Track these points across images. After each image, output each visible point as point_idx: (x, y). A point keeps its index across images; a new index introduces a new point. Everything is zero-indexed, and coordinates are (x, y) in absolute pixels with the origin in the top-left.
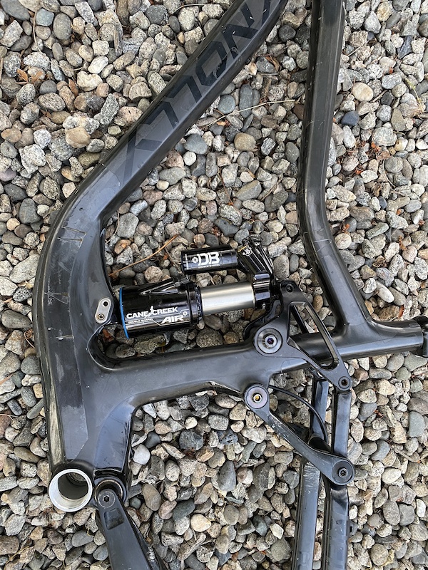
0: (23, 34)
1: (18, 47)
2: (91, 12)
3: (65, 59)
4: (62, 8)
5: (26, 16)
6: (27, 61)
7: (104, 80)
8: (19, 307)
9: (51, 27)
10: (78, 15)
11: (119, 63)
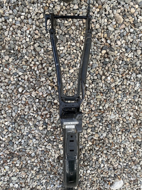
0: (97, 153)
1: (99, 151)
2: (86, 153)
3: (93, 148)
4: (90, 155)
5: (96, 155)
6: (98, 149)
7: (88, 143)
8: (117, 111)
9: (93, 153)
10: (88, 154)
11: (84, 145)
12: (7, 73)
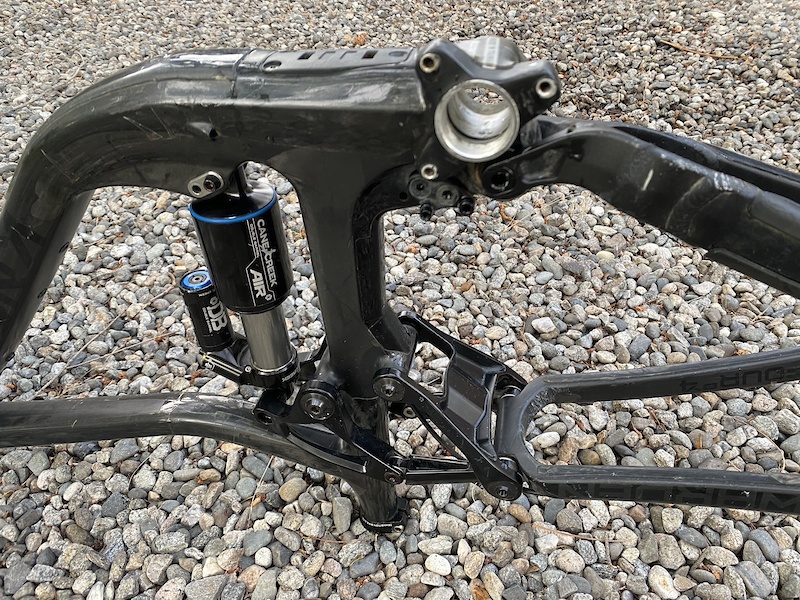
2: (48, 568)
4: (16, 596)
10: (36, 585)
12: (621, 298)
